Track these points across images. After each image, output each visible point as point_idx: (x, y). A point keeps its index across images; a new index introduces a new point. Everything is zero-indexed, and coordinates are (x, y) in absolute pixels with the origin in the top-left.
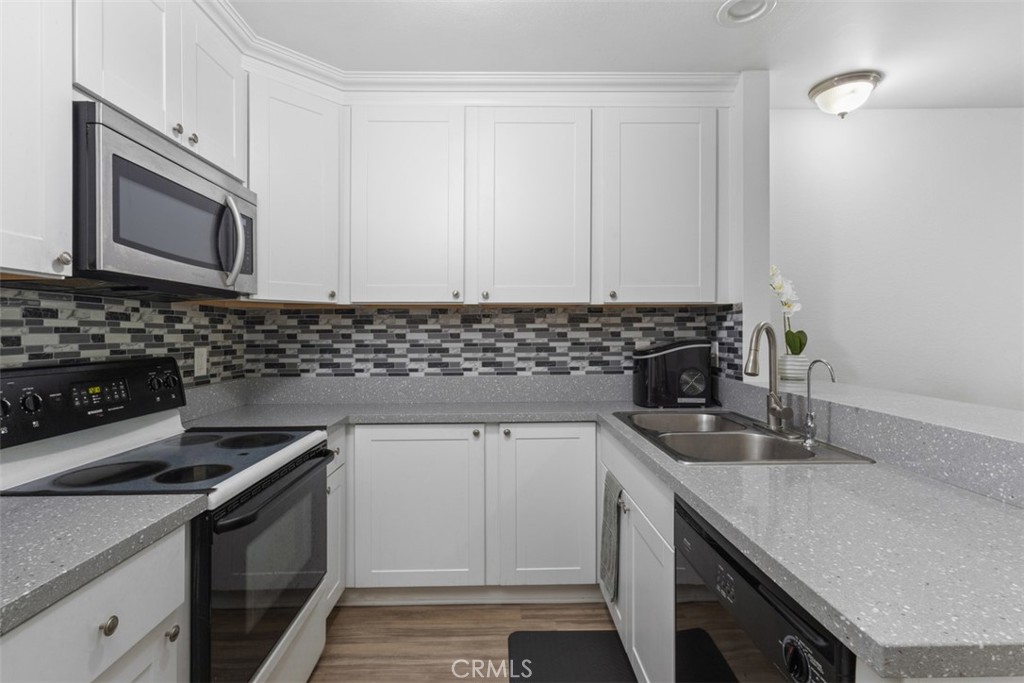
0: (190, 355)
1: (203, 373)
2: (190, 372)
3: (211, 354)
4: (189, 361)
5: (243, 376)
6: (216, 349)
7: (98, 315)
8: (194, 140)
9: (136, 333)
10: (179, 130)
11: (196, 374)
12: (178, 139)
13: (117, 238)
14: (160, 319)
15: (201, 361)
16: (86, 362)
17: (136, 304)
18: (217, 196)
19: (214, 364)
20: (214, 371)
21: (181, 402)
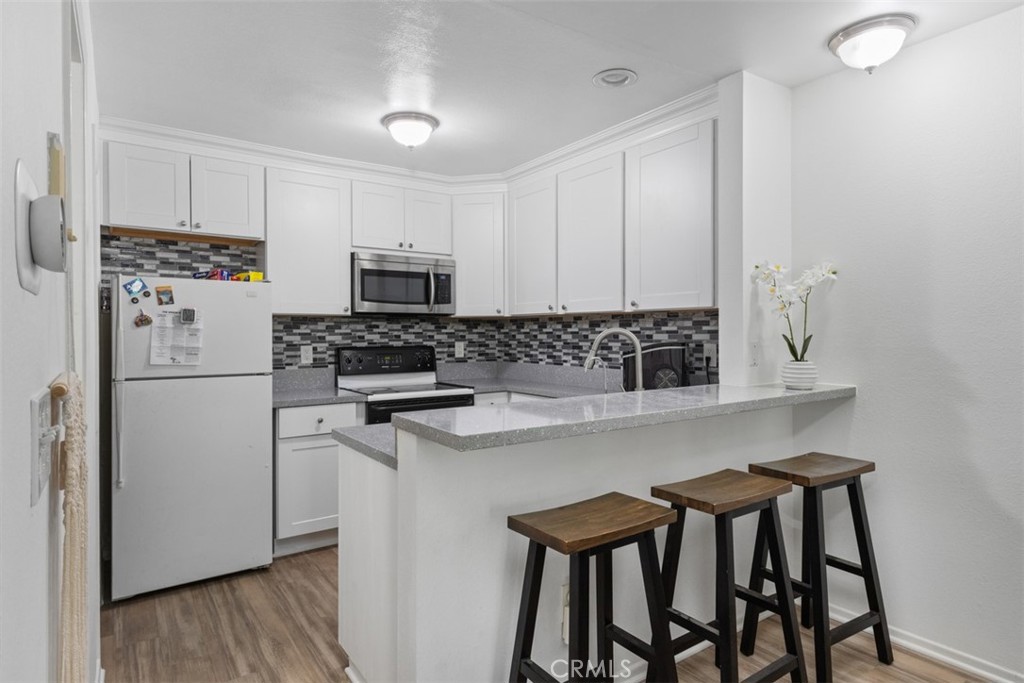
0: (452, 345)
1: (462, 356)
2: (451, 355)
3: (468, 346)
4: (452, 349)
5: (495, 360)
6: (471, 343)
7: (399, 327)
8: (411, 246)
9: (418, 335)
10: (401, 245)
11: (457, 356)
12: (403, 249)
13: (363, 299)
14: (432, 327)
15: (460, 350)
16: (392, 347)
17: (418, 321)
18: (422, 269)
19: (470, 352)
20: (470, 355)
21: (432, 368)
